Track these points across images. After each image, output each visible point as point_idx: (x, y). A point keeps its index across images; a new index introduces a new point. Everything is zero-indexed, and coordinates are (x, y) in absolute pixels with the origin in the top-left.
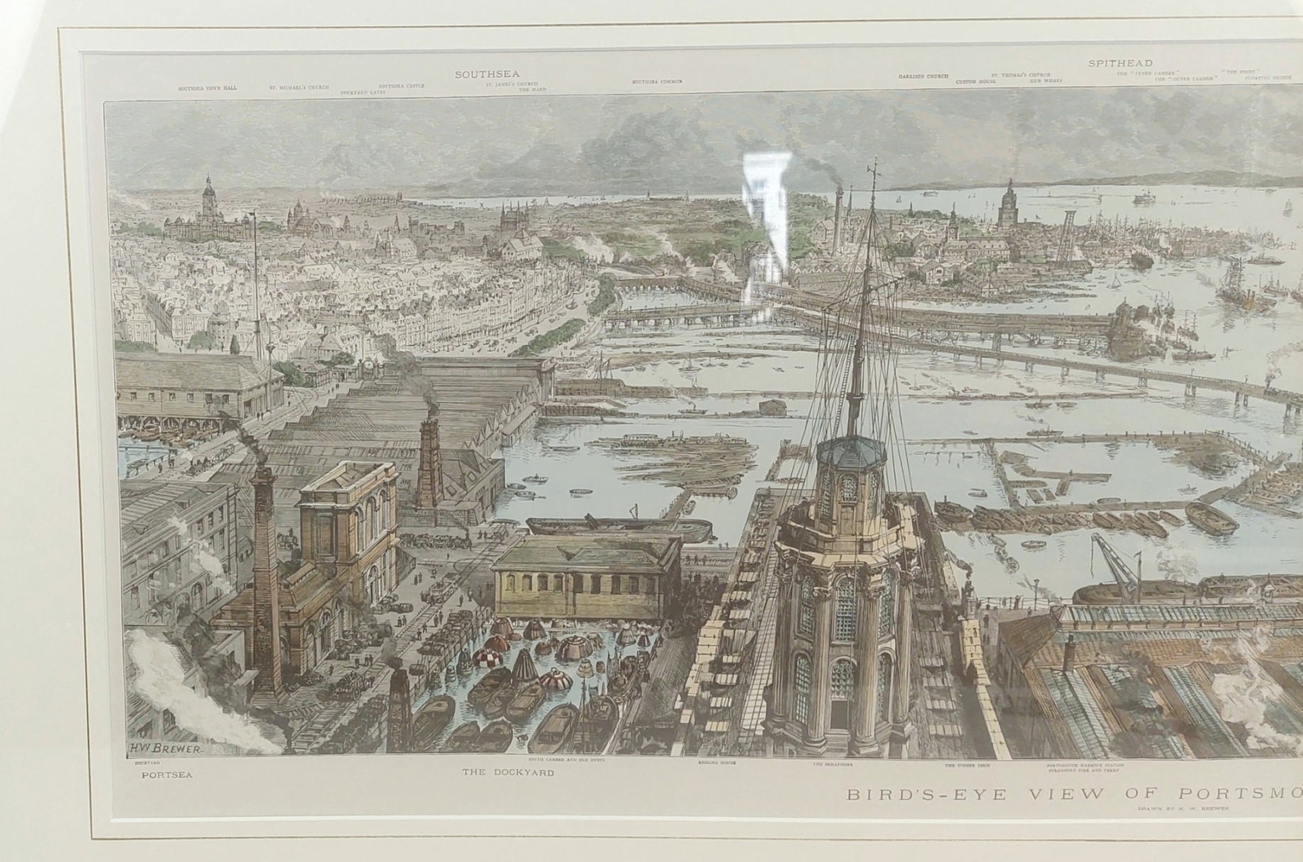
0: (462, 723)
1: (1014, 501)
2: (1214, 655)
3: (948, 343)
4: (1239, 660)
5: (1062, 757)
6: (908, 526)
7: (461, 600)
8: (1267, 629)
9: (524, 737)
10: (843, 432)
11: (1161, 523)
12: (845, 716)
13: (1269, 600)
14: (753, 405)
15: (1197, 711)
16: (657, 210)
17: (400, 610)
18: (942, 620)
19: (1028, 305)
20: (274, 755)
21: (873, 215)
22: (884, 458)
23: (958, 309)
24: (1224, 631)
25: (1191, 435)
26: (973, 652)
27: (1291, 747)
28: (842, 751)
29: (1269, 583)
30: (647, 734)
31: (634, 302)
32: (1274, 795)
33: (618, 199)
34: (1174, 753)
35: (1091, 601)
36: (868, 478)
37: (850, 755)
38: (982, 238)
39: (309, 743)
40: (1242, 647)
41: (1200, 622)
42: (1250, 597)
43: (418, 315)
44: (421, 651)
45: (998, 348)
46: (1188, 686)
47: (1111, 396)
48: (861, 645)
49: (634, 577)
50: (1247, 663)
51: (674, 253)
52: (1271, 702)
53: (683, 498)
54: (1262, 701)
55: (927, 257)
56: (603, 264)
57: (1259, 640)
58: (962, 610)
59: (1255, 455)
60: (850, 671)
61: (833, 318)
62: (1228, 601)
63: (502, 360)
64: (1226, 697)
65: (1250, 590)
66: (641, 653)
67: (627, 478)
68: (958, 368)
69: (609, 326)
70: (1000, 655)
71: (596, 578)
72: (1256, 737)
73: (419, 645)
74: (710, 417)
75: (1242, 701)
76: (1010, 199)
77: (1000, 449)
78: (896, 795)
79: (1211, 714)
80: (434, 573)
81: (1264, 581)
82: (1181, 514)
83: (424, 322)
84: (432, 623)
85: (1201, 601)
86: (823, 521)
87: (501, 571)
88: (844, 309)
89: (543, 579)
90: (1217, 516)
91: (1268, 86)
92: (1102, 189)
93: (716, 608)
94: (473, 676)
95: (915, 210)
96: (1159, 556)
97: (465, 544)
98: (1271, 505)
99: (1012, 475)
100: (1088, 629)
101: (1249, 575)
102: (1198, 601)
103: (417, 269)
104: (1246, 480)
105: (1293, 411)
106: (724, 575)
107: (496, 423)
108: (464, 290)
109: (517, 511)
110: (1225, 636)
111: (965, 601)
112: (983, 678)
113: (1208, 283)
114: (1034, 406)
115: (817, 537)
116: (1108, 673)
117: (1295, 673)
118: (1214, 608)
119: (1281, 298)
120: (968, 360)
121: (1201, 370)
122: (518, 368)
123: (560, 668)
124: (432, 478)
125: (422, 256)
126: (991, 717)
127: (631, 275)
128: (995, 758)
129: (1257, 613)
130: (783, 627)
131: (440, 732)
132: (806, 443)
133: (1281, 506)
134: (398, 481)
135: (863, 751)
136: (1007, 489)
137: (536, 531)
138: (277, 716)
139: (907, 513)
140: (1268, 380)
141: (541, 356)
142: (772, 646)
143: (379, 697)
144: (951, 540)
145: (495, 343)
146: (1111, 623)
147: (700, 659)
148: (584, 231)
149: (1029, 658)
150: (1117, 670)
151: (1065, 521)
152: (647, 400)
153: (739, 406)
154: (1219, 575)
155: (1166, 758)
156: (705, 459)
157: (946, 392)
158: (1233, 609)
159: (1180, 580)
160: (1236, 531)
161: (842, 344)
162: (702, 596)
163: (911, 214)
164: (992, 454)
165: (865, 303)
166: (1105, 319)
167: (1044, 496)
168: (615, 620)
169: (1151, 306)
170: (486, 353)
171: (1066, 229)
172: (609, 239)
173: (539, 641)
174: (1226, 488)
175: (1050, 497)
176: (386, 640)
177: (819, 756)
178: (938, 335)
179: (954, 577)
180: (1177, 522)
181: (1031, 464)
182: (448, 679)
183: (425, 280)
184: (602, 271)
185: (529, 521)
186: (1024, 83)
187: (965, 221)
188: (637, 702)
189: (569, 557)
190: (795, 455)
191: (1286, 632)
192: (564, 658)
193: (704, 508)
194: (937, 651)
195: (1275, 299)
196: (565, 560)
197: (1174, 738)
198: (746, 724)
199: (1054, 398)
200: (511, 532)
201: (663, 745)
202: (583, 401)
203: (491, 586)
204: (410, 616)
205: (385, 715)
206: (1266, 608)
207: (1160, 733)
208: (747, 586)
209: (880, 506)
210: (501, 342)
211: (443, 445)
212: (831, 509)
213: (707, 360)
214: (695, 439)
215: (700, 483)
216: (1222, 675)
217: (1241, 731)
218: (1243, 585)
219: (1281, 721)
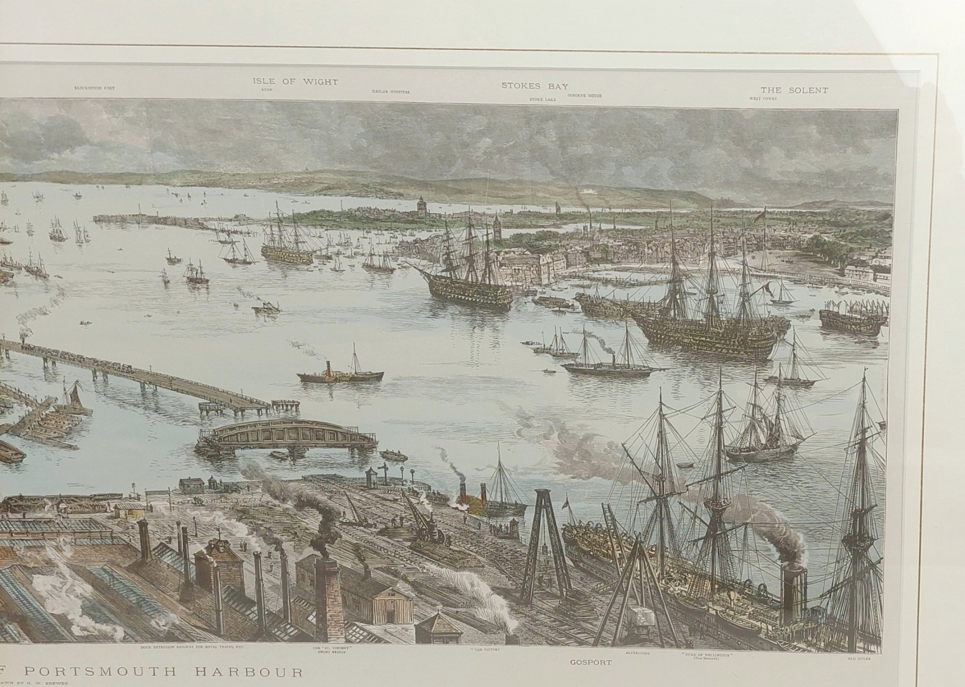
2: (29, 560)
4: (50, 563)
8: (69, 539)
13: (65, 515)
15: (24, 604)
24: (32, 540)
27: (110, 635)
29: (62, 501)
32: (103, 673)
34: (13, 638)
40: (50, 553)
41: (11, 533)
42: (48, 513)
46: (12, 584)
50: (58, 566)
52: (86, 598)
54: (77, 597)
57: (64, 548)
59: (25, 398)
62: (30, 516)
64: (46, 593)
65: (47, 508)
72: (78, 626)
75: (60, 597)
79: (36, 607)
81: (57, 500)
85: (7, 516)
90: (5, 447)
98: (50, 439)
101: (44, 495)
102: (5, 516)
104: (23, 418)
105: (50, 364)
110: (35, 544)
117: (101, 575)
118: (20, 521)
119: (17, 271)
129: (57, 526)
133: (58, 439)
140: (23, 337)
154: (18, 495)
155: (7, 642)
158: (36, 522)
160: (24, 459)
174: (7, 425)
191: (85, 541)
195: (11, 272)
197: (10, 626)
206: (64, 522)
216: (37, 576)
217: (64, 620)
218: (40, 503)
219: (98, 614)
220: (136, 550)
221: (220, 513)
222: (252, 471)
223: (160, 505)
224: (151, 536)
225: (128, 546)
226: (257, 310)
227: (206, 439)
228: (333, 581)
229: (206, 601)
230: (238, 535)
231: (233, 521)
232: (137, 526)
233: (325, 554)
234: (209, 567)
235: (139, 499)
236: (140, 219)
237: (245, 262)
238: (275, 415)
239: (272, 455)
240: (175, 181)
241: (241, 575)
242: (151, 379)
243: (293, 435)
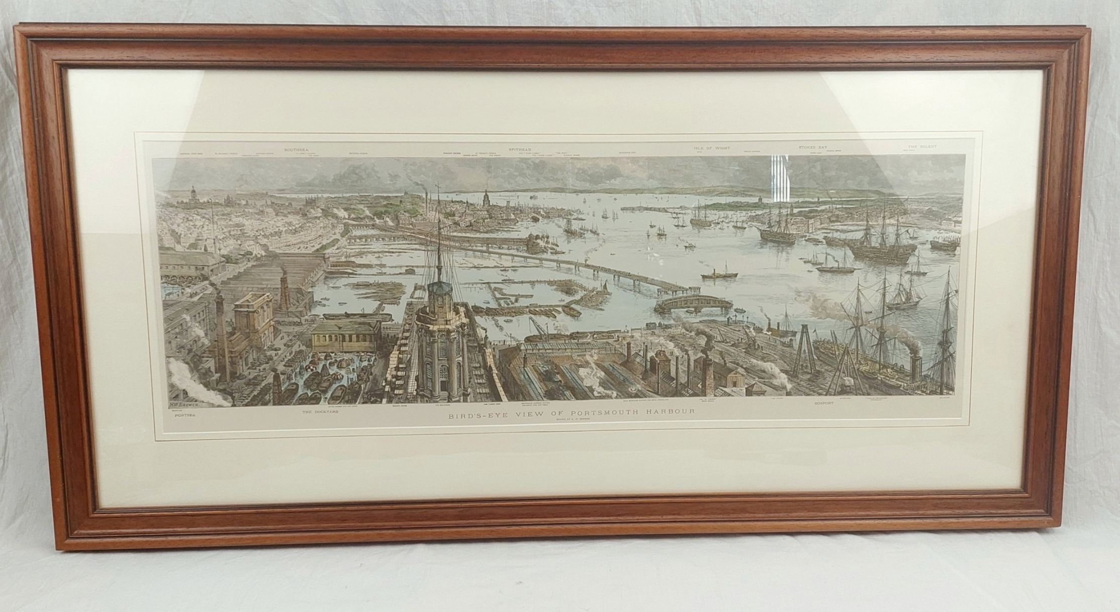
0: (302, 393)
1: (500, 305)
2: (578, 361)
3: (470, 248)
4: (587, 363)
5: (526, 400)
6: (463, 314)
7: (299, 345)
8: (596, 351)
9: (326, 398)
10: (436, 280)
11: (553, 312)
12: (445, 386)
13: (596, 340)
14: (403, 270)
15: (574, 382)
16: (362, 200)
17: (276, 350)
18: (478, 349)
19: (497, 234)
20: (228, 407)
21: (439, 201)
22: (452, 290)
23: (472, 236)
24: (580, 351)
25: (560, 281)
26: (490, 361)
27: (610, 395)
28: (445, 400)
29: (595, 334)
30: (372, 396)
31: (357, 233)
32: (606, 414)
33: (348, 195)
34: (567, 398)
35: (531, 341)
36: (447, 297)
37: (449, 402)
38: (478, 210)
39: (242, 402)
40: (588, 358)
41: (572, 349)
42: (589, 339)
43: (277, 237)
44: (285, 366)
45: (488, 250)
46: (570, 372)
47: (530, 267)
48: (449, 359)
49: (364, 335)
50: (590, 364)
51: (370, 215)
52: (601, 378)
53: (380, 305)
54: (597, 378)
55: (460, 217)
56: (345, 218)
57: (594, 355)
58: (485, 345)
59: (584, 288)
60: (446, 369)
61: (429, 239)
62: (581, 341)
63: (310, 254)
64: (584, 376)
65: (588, 337)
66: (368, 364)
67: (359, 298)
68: (475, 257)
69: (348, 241)
70: (500, 362)
71: (350, 336)
72: (597, 391)
73: (284, 363)
74: (388, 275)
75: (590, 378)
76: (486, 197)
77: (493, 286)
78: (467, 416)
79: (579, 382)
80: (288, 336)
81: (593, 333)
82: (560, 309)
83: (279, 239)
84: (288, 354)
85: (571, 341)
86: (432, 313)
87: (314, 334)
88: (432, 235)
89: (330, 337)
90: (573, 310)
91: (572, 158)
92: (518, 193)
93: (395, 346)
94: (305, 375)
95: (454, 200)
96: (554, 324)
97: (299, 324)
98: (593, 306)
99: (498, 296)
100: (531, 352)
101: (587, 331)
103: (275, 220)
104: (582, 297)
105: (596, 273)
106: (398, 334)
107: (309, 278)
108: (294, 228)
109: (319, 311)
110: (581, 354)
111: (485, 342)
112: (495, 371)
113: (560, 227)
114: (503, 270)
115: (430, 319)
116: (540, 368)
117: (608, 367)
118: (576, 343)
119: (587, 232)
120: (478, 254)
121: (561, 257)
122: (316, 257)
123: (339, 371)
124: (286, 300)
125: (277, 215)
126: (499, 385)
127: (355, 223)
128: (501, 401)
129: (592, 345)
130: (420, 353)
131: (293, 397)
132: (423, 284)
133: (596, 306)
134: (273, 300)
135: (453, 400)
136: (497, 301)
137: (327, 319)
138: (228, 392)
139: (462, 309)
140: (586, 261)
141: (324, 252)
142: (417, 360)
143: (269, 384)
144: (478, 319)
145: (307, 247)
146: (539, 349)
147: (391, 366)
148: (337, 206)
149: (511, 363)
150: (543, 367)
151: (519, 312)
152: (364, 269)
153: (398, 271)
154: (577, 331)
155: (565, 400)
156: (387, 290)
157: (472, 265)
158: (583, 344)
159: (563, 333)
160: (581, 315)
161: (433, 248)
162: (390, 342)
163: (452, 202)
164: (490, 288)
165: (440, 233)
166: (525, 239)
167: (510, 303)
168: (358, 352)
169: (541, 235)
170: (303, 251)
171: (507, 208)
172: (346, 210)
173: (330, 361)
174: (575, 300)
175: (512, 303)
176: (271, 362)
177: (437, 402)
178: (467, 245)
179: (481, 333)
180: (559, 312)
181: (504, 291)
182: (295, 376)
183: (279, 224)
184: (345, 221)
185: (324, 315)
186: (488, 156)
187: (472, 204)
188: (368, 383)
189: (340, 328)
190: (420, 289)
191: (603, 352)
192: (340, 367)
193: (388, 309)
194: (477, 361)
195: (584, 232)
196: (338, 329)
197: (567, 392)
198: (409, 391)
199: (510, 267)
200: (317, 319)
201: (379, 400)
202: (341, 269)
203: (311, 340)
204: (280, 352)
205: (271, 391)
206: (595, 343)
207: (561, 390)
208: (406, 338)
209: (452, 307)
210: (309, 247)
211: (290, 286)
212: (434, 309)
213: (385, 254)
214: (383, 283)
215: (386, 299)
216: (581, 368)
217: (591, 389)
218: (586, 335)
219: (606, 386)
220: (625, 356)
221: (662, 338)
222: (678, 319)
223: (637, 335)
224: (632, 349)
225: (622, 354)
226: (686, 247)
227: (659, 305)
228: (710, 368)
229: (654, 378)
230: (670, 348)
231: (668, 341)
232: (626, 345)
233: (707, 356)
234: (655, 363)
235: (628, 332)
236: (640, 209)
237: (683, 226)
238: (690, 293)
239: (687, 311)
240: (657, 192)
241: (670, 366)
242: (638, 278)
243: (697, 302)
